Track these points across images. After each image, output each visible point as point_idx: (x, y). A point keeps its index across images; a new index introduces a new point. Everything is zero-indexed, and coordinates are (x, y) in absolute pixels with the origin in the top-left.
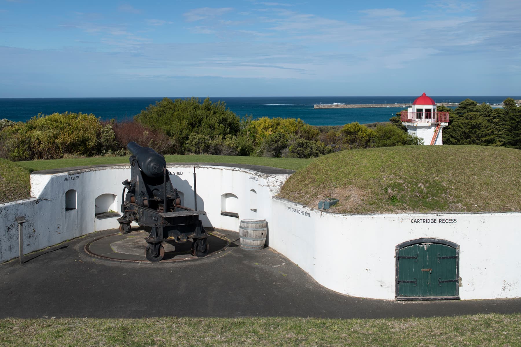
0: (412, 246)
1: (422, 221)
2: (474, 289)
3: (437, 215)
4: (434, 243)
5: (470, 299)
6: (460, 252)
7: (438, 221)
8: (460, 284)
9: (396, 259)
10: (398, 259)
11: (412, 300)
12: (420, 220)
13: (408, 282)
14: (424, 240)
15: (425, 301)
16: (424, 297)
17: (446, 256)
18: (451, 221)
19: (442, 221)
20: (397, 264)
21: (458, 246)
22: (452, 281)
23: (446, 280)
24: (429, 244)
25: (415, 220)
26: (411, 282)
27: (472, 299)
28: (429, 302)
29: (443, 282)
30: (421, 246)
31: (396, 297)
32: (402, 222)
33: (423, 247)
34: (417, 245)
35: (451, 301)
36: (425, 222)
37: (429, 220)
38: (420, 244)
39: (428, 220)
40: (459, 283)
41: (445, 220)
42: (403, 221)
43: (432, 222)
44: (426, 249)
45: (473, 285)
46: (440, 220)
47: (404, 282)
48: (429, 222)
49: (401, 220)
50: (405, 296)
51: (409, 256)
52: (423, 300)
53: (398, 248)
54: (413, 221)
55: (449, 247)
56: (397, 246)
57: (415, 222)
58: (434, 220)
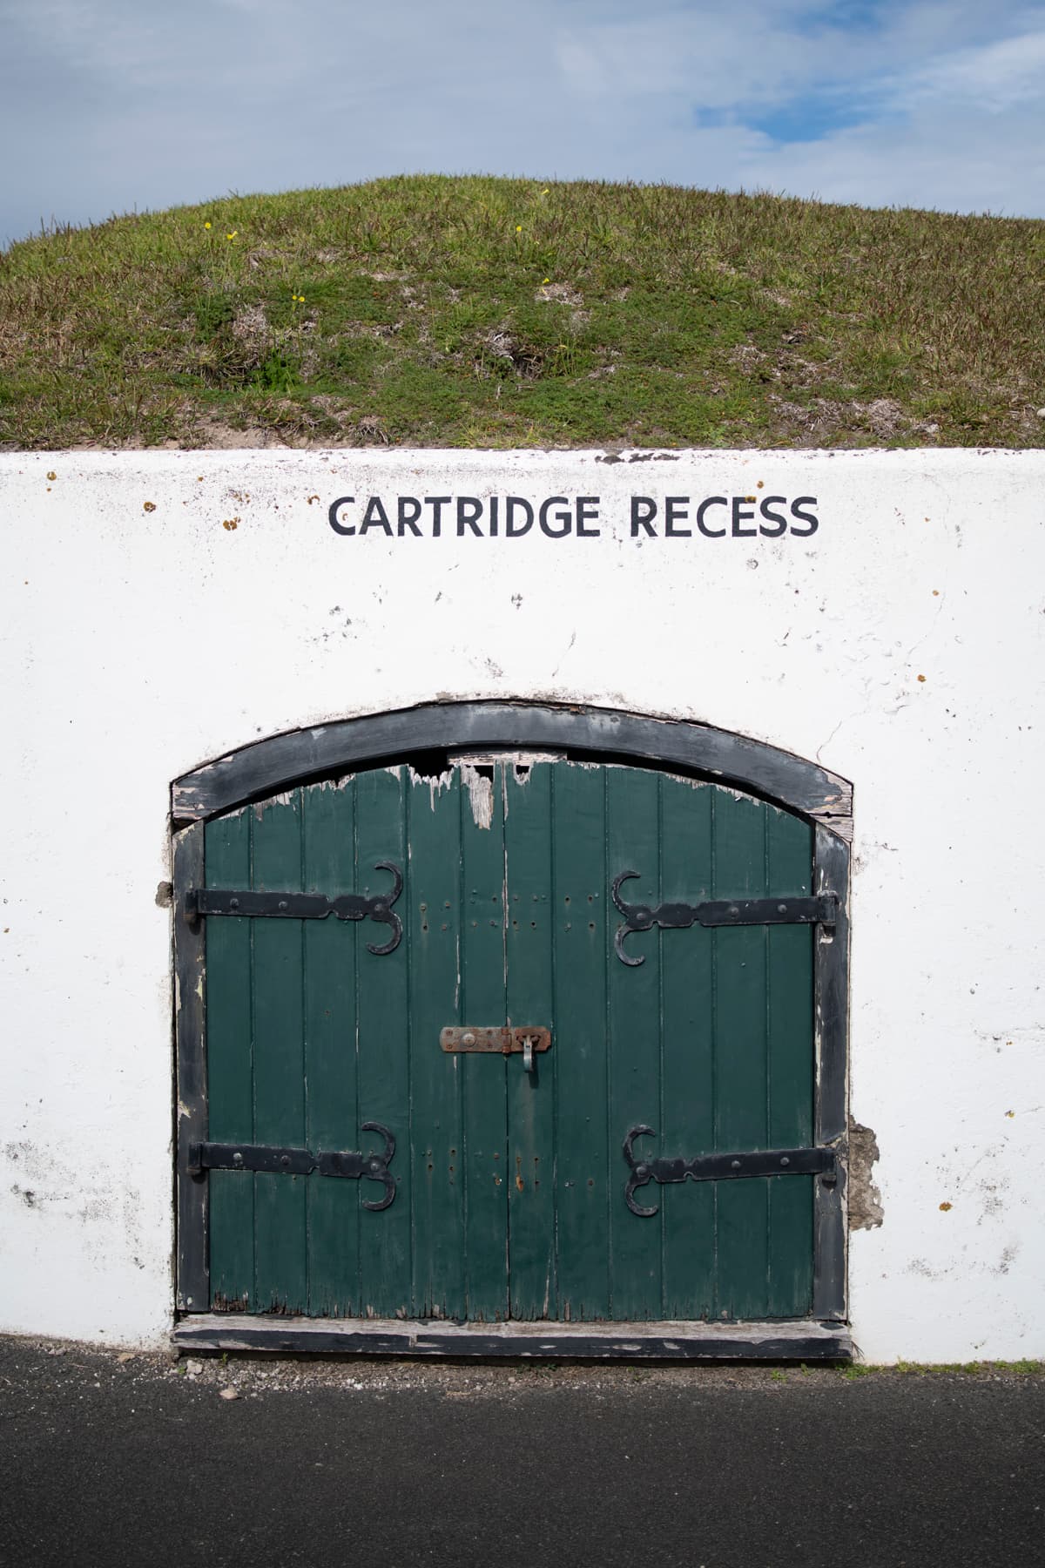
0: (346, 780)
1: (449, 513)
2: (1007, 1255)
3: (613, 460)
4: (578, 754)
5: (964, 1359)
6: (856, 850)
7: (614, 515)
8: (857, 1200)
9: (177, 920)
10: (189, 917)
11: (341, 1352)
12: (428, 510)
13: (301, 1165)
14: (469, 725)
15: (478, 1373)
16: (463, 1331)
17: (703, 897)
18: (760, 521)
19: (659, 522)
20: (182, 971)
21: (836, 790)
22: (769, 1164)
23: (704, 1155)
24: (522, 770)
25: (375, 502)
26: (336, 1167)
27: (981, 1356)
28: (515, 1382)
29: (669, 1174)
30: (433, 781)
31: (178, 1315)
32: (231, 525)
33: (461, 792)
34: (395, 770)
35: (757, 1381)
36: (484, 522)
37: (520, 513)
38: (432, 760)
39: (511, 501)
40: (851, 1185)
41: (692, 508)
42: (244, 513)
43: (556, 525)
44: (484, 818)
45: (994, 1205)
46: (644, 510)
47: (256, 1161)
48: (518, 524)
49: (229, 511)
50: (274, 1312)
51: (314, 890)
52: (458, 1355)
53: (192, 799)
54: (352, 515)
55: (738, 794)
56: (179, 781)
57: (368, 522)
58: (571, 508)
